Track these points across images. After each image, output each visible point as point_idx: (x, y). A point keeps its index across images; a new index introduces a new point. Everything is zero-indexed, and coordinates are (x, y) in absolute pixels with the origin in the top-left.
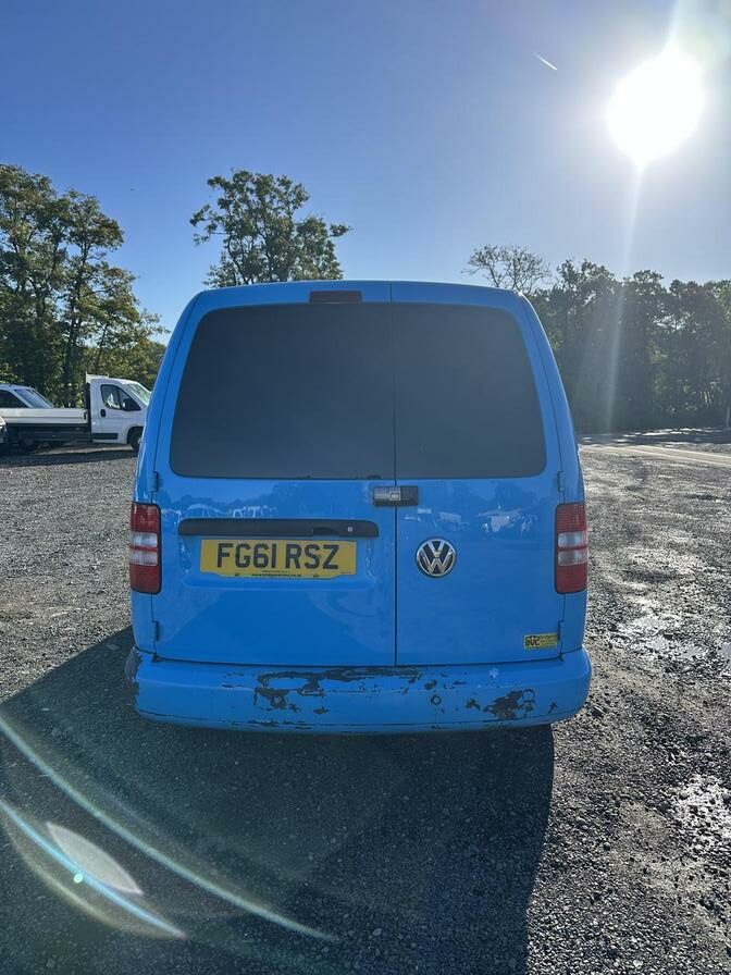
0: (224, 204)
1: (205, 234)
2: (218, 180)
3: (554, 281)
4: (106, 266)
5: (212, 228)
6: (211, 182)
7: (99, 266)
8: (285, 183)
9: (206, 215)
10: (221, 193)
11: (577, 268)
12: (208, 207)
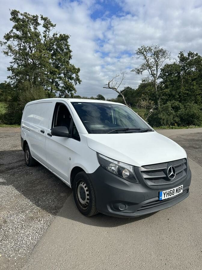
3: (175, 61)
11: (186, 55)
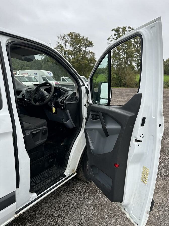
0: (115, 35)
1: (110, 42)
2: (114, 29)
4: (90, 51)
5: (112, 41)
6: (112, 30)
7: (88, 51)
8: (129, 28)
9: (111, 38)
10: (114, 32)
12: (111, 36)
